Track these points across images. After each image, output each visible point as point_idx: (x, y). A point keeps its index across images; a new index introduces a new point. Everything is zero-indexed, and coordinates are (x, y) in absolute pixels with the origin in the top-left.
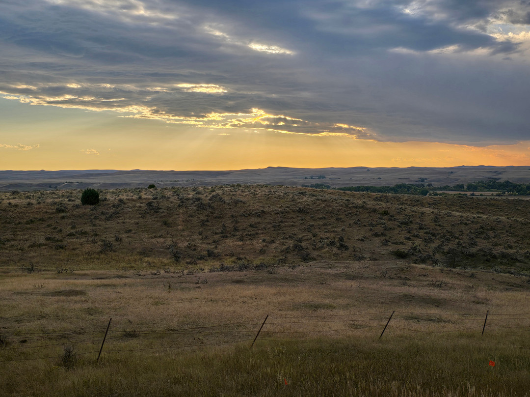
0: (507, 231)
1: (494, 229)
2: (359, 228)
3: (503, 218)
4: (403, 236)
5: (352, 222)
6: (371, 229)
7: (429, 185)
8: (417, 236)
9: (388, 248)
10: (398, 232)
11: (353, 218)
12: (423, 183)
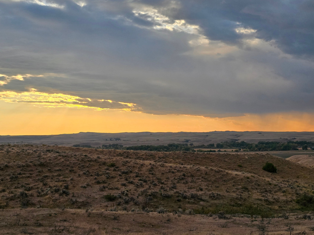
0: (202, 178)
1: (193, 176)
2: (86, 178)
3: (203, 168)
4: (120, 183)
5: (81, 173)
6: (96, 178)
7: (191, 145)
8: (132, 183)
9: (103, 193)
10: (117, 180)
11: (84, 169)
12: (187, 143)
